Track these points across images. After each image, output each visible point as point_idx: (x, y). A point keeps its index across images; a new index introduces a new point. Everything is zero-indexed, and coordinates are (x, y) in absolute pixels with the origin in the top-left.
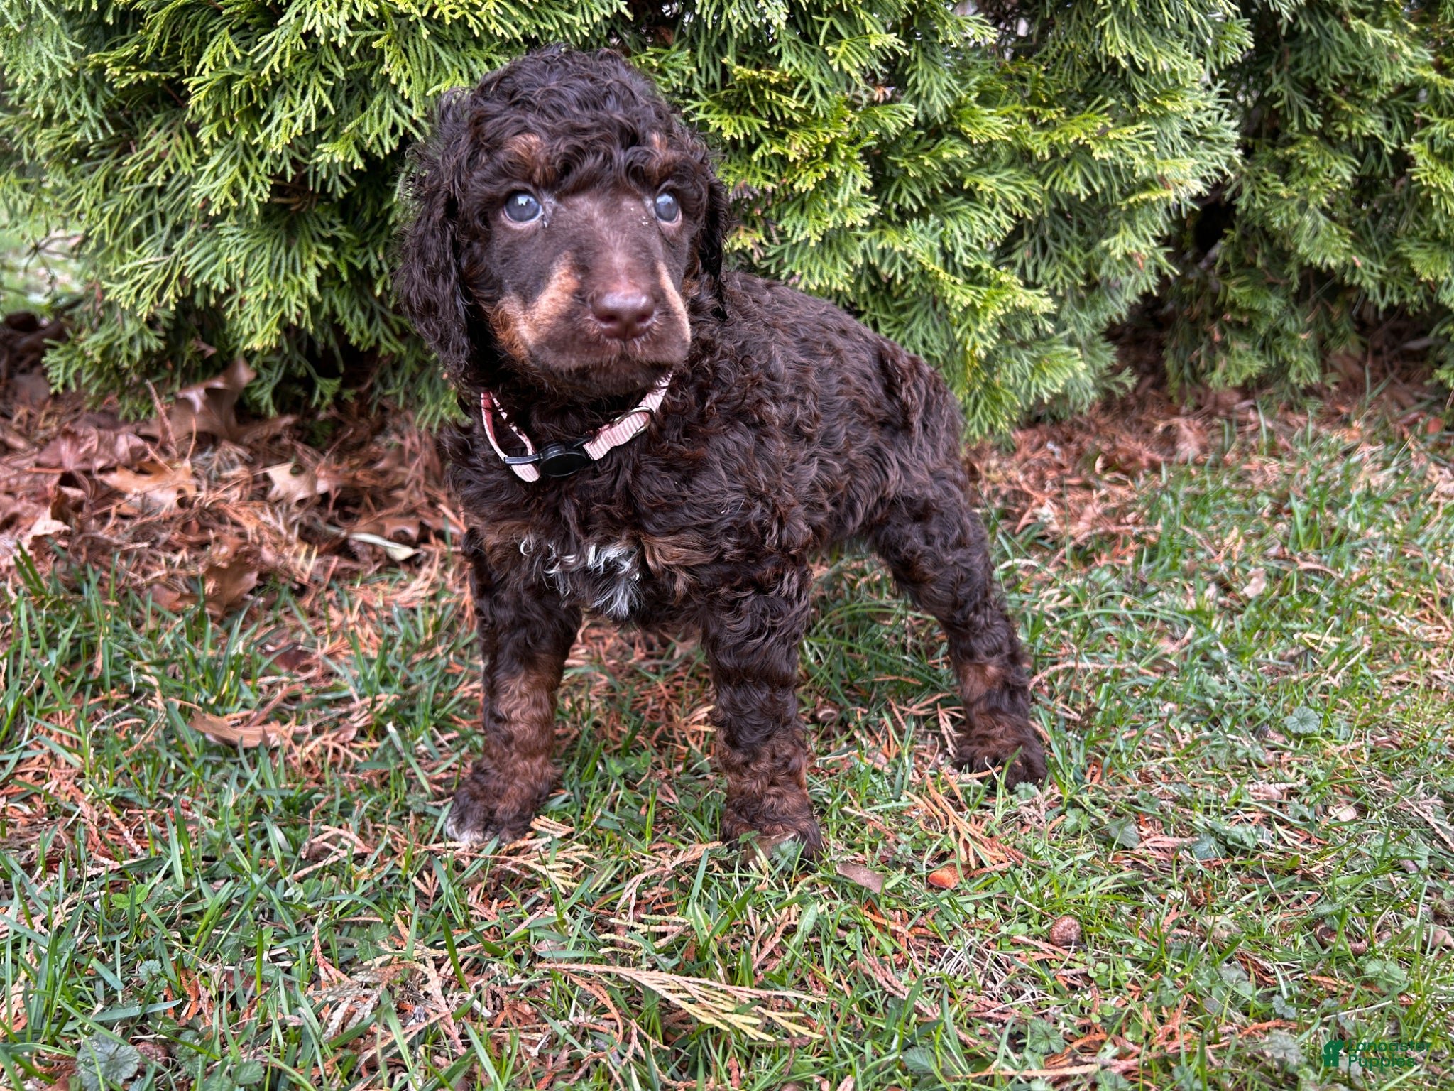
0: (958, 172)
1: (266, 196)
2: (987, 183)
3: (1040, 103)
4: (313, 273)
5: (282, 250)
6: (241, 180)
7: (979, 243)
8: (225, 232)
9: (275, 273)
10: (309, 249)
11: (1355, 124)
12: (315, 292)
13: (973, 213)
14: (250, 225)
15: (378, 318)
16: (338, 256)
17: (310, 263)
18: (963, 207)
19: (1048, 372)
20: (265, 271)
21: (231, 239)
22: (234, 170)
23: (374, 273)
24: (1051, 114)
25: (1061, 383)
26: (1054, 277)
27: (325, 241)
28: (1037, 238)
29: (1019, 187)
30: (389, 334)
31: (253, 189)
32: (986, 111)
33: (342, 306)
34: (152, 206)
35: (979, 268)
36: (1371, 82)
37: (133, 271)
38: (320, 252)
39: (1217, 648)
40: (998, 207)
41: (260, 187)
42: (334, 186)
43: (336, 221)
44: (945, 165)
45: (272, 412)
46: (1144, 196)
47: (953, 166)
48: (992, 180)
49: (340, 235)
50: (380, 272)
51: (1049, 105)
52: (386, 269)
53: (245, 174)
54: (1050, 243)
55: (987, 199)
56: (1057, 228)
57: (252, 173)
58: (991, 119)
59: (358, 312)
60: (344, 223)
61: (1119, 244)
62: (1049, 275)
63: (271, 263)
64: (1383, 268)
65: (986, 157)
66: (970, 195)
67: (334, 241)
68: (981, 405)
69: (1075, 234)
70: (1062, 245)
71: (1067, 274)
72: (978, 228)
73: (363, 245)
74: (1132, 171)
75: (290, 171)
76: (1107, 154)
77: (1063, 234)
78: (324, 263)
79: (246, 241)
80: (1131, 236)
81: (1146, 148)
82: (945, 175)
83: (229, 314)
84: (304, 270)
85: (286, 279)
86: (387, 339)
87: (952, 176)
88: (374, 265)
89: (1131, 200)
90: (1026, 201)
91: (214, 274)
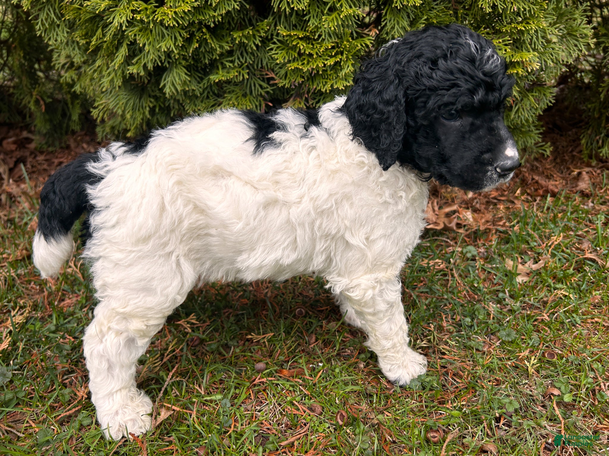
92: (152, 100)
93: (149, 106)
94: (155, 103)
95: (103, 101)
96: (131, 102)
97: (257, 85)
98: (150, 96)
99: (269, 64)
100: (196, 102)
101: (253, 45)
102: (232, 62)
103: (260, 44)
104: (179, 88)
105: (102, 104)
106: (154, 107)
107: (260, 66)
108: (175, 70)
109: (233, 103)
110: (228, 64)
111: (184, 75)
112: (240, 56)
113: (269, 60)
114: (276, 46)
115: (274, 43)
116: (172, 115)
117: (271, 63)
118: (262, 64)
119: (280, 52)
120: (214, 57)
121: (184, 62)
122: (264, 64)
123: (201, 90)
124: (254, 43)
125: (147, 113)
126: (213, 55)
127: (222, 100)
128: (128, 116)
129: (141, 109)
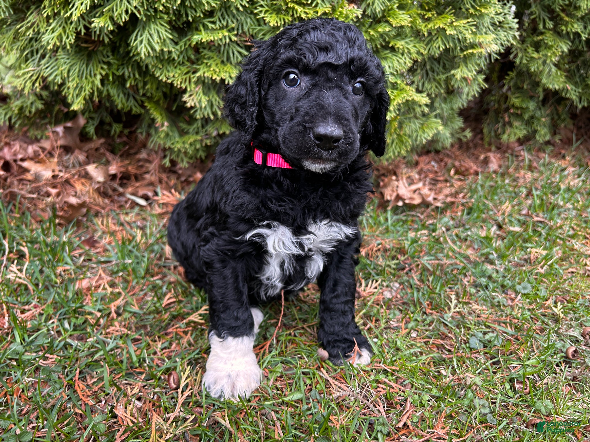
0: (387, 39)
1: (73, 41)
2: (400, 44)
3: (425, 10)
4: (99, 77)
5: (84, 66)
6: (63, 34)
7: (397, 71)
8: (60, 57)
9: (80, 76)
10: (97, 66)
11: (570, 26)
12: (100, 86)
13: (394, 58)
14: (69, 54)
15: (131, 98)
16: (109, 69)
17: (98, 73)
18: (390, 55)
19: (426, 130)
20: (76, 75)
21: (62, 60)
22: (60, 30)
23: (126, 77)
24: (429, 15)
25: (431, 135)
26: (431, 88)
27: (104, 63)
28: (424, 71)
29: (415, 46)
30: (136, 104)
31: (68, 38)
32: (401, 12)
33: (113, 91)
34: (32, 46)
35: (396, 83)
36: (577, 8)
37: (24, 74)
38: (102, 68)
39: (492, 254)
40: (405, 55)
41: (70, 37)
42: (103, 37)
43: (110, 54)
44: (381, 36)
45: (95, 137)
46: (470, 51)
47: (385, 36)
48: (403, 42)
49: (112, 61)
50: (129, 77)
51: (429, 10)
52: (132, 76)
53: (65, 32)
54: (430, 73)
55: (401, 51)
56: (433, 66)
57: (67, 31)
58: (402, 16)
59: (121, 95)
60: (113, 55)
61: (459, 73)
62: (429, 87)
63: (79, 71)
64: (580, 90)
65: (400, 33)
66: (393, 49)
67: (109, 64)
68: (395, 143)
69: (441, 68)
70: (435, 75)
71: (436, 87)
72: (396, 64)
73: (122, 64)
74: (465, 39)
75: (83, 31)
76: (453, 32)
77: (436, 69)
78: (104, 73)
79: (68, 61)
80: (465, 70)
81: (471, 30)
82: (381, 40)
83: (63, 93)
84: (95, 75)
85: (86, 78)
86: (135, 106)
87: (384, 40)
88: (127, 74)
89: (465, 53)
90: (418, 53)
91: (56, 76)
92: (105, 67)
93: (101, 74)
94: (107, 71)
95: (30, 69)
96: (77, 67)
97: (236, 53)
98: (100, 62)
99: (251, 30)
100: (169, 68)
101: (239, 6)
102: (214, 23)
103: (247, 5)
104: (158, 48)
105: (28, 72)
106: (107, 75)
107: (240, 31)
108: (152, 26)
109: (214, 70)
110: (210, 25)
111: (164, 32)
112: (221, 18)
113: (251, 25)
114: (264, 9)
115: (262, 6)
116: (128, 85)
117: (254, 29)
118: (242, 29)
119: (270, 16)
120: (198, 15)
121: (166, 17)
122: (246, 29)
123: (178, 53)
124: (241, 5)
125: (98, 82)
126: (196, 11)
127: (198, 67)
128: (71, 84)
129: (88, 77)
